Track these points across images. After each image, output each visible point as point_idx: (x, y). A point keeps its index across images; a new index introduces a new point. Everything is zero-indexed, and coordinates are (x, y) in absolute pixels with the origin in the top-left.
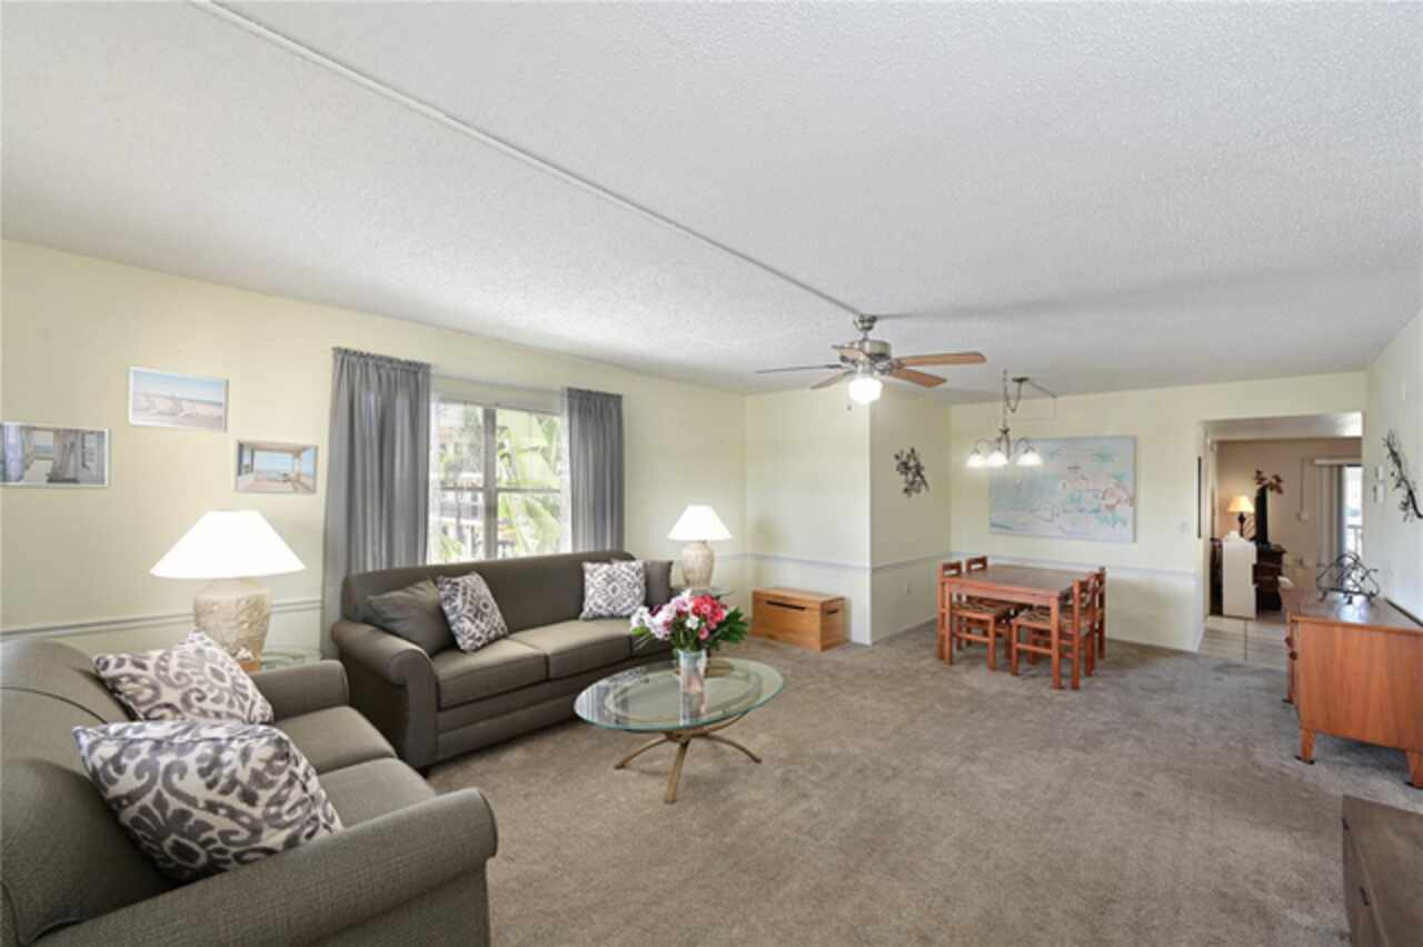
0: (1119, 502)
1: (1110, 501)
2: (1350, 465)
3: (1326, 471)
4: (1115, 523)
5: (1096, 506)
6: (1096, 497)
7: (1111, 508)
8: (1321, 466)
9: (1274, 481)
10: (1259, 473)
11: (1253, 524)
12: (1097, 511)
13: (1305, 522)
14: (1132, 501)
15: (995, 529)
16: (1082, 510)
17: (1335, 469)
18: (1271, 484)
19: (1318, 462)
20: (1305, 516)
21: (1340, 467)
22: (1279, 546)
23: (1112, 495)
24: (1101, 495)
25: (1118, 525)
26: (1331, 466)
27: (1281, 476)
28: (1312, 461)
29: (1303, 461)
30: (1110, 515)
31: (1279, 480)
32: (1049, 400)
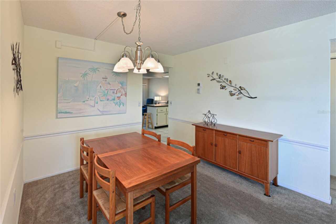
0: (122, 95)
1: (119, 95)
4: (120, 104)
5: (113, 98)
6: (113, 92)
7: (119, 98)
12: (114, 100)
14: (126, 94)
15: (62, 115)
16: (108, 100)
23: (120, 92)
24: (115, 91)
25: (122, 105)
30: (118, 101)
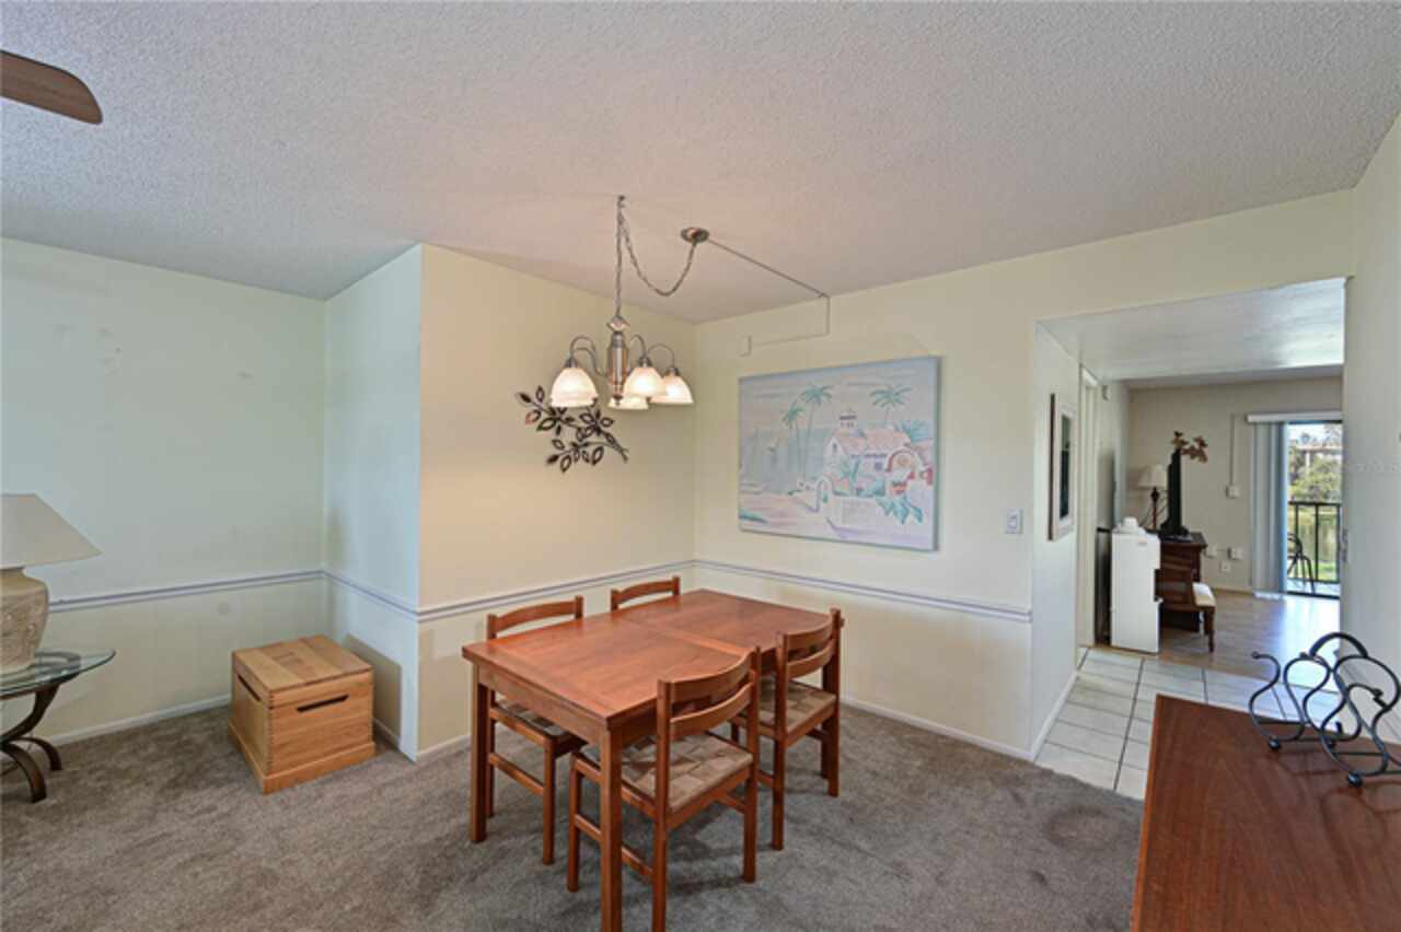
0: (911, 476)
1: (900, 474)
2: (1292, 423)
3: (1262, 431)
4: (906, 514)
5: (878, 486)
6: (878, 467)
7: (900, 487)
8: (1255, 424)
9: (1197, 446)
10: (1177, 434)
11: (1165, 502)
12: (880, 492)
13: (1233, 498)
14: (932, 475)
15: (747, 524)
16: (859, 491)
17: (1274, 429)
18: (1192, 448)
19: (1251, 419)
20: (1235, 491)
21: (1280, 425)
22: (1198, 536)
23: (902, 463)
24: (885, 462)
25: (912, 517)
26: (1269, 424)
27: (1206, 439)
28: (1246, 419)
29: (1233, 417)
30: (897, 499)
31: (1202, 444)
32: (818, 305)
